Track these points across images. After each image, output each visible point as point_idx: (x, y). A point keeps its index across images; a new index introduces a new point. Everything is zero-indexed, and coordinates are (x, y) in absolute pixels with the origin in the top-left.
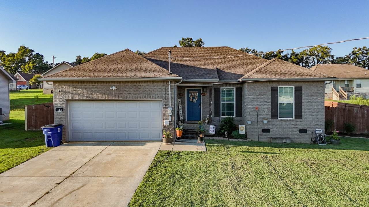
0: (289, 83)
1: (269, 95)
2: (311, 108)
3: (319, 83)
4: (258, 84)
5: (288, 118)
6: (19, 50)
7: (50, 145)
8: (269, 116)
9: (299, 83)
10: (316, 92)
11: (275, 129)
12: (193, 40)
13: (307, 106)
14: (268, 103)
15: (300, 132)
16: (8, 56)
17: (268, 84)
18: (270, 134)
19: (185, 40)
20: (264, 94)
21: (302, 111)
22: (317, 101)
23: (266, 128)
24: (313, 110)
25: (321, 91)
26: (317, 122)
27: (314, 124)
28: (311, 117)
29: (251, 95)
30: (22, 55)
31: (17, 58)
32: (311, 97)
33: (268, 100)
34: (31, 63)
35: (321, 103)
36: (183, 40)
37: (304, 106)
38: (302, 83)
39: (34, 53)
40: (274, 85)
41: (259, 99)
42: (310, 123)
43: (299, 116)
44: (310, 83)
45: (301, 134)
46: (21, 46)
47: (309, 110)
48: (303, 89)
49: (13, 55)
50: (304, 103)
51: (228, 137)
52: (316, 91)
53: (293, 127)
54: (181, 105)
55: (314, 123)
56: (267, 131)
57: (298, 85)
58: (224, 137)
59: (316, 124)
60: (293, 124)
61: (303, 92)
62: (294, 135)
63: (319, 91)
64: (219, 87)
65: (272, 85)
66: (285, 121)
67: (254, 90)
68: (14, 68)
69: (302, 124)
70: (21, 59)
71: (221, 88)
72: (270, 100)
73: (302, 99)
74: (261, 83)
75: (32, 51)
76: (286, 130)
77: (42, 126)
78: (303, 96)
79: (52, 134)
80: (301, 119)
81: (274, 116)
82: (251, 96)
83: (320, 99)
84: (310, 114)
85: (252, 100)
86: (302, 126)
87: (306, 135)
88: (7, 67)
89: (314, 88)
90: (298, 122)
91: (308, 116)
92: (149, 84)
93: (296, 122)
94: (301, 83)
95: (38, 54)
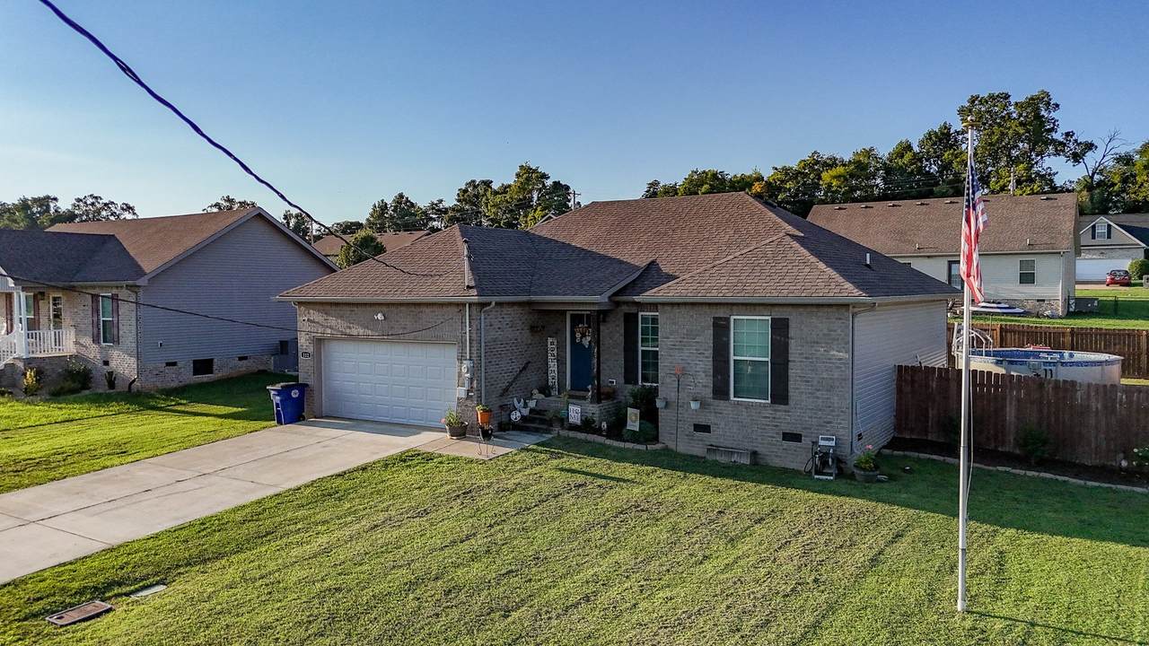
0: (757, 308)
1: (708, 337)
2: (813, 378)
3: (834, 309)
4: (683, 309)
5: (757, 401)
6: (518, 175)
7: (280, 422)
8: (708, 392)
9: (781, 309)
10: (824, 335)
11: (722, 425)
12: (1013, 100)
13: (802, 369)
14: (707, 357)
15: (783, 440)
16: (496, 193)
17: (706, 309)
18: (711, 438)
19: (980, 101)
20: (697, 335)
21: (790, 383)
22: (830, 359)
23: (702, 421)
24: (819, 382)
25: (839, 331)
26: (829, 415)
27: (822, 421)
28: (813, 402)
29: (668, 335)
30: (522, 188)
31: (511, 198)
32: (812, 347)
33: (705, 350)
34: (539, 208)
35: (837, 365)
36: (973, 102)
37: (794, 371)
38: (789, 309)
39: (549, 183)
40: (721, 313)
41: (685, 346)
42: (811, 417)
43: (780, 395)
44: (809, 309)
45: (786, 444)
46: (521, 167)
47: (808, 382)
48: (792, 325)
49: (505, 189)
50: (794, 361)
51: (608, 437)
52: (825, 331)
53: (767, 425)
54: (555, 352)
55: (820, 418)
56: (703, 428)
57: (779, 314)
58: (601, 435)
59: (825, 422)
60: (766, 417)
61: (792, 333)
62: (768, 444)
63: (835, 331)
64: (633, 310)
65: (716, 313)
66: (748, 406)
67: (675, 324)
68: (504, 224)
69: (788, 418)
70: (521, 200)
71: (640, 314)
72: (711, 351)
73: (790, 351)
74: (690, 306)
75: (545, 176)
76: (749, 431)
77: (269, 385)
78: (792, 343)
79: (281, 401)
80: (787, 404)
81: (720, 392)
82: (668, 338)
83: (837, 353)
84: (810, 393)
85: (672, 349)
86: (788, 423)
87: (800, 448)
88: (492, 220)
89: (822, 323)
90: (779, 411)
91: (804, 396)
92: (435, 309)
93: (775, 410)
94: (785, 309)
95: (557, 184)
